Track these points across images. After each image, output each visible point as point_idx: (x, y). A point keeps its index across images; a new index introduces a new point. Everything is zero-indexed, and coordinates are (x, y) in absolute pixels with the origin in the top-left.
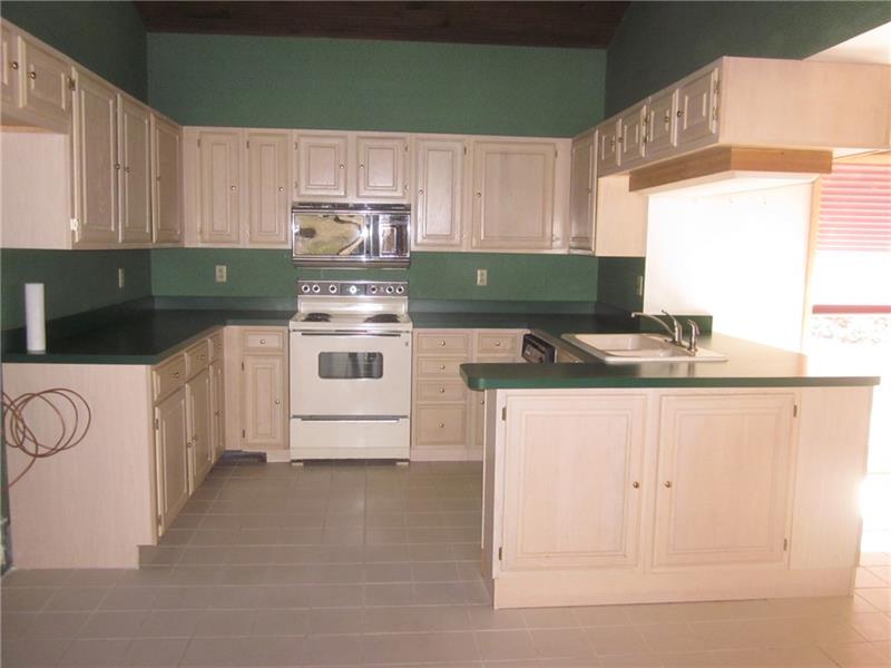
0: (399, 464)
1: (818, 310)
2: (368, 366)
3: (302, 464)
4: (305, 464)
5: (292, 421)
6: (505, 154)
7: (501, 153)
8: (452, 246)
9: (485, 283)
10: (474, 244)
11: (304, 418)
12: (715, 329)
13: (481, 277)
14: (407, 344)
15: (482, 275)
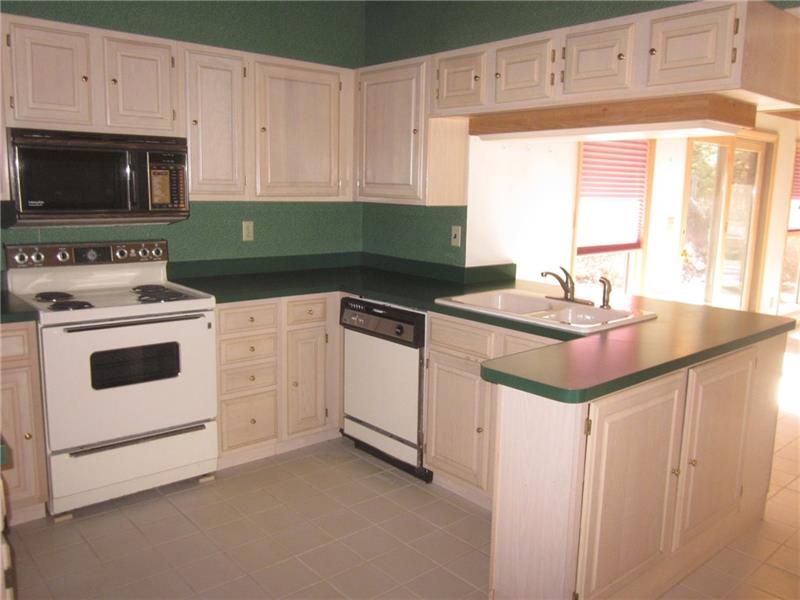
0: (202, 481)
1: (582, 251)
2: (161, 362)
3: (70, 516)
4: (75, 517)
5: (54, 459)
6: (290, 81)
7: (285, 79)
8: (233, 193)
9: (251, 239)
10: (258, 192)
11: (79, 452)
12: (519, 276)
13: (248, 230)
14: (210, 326)
15: (248, 228)
